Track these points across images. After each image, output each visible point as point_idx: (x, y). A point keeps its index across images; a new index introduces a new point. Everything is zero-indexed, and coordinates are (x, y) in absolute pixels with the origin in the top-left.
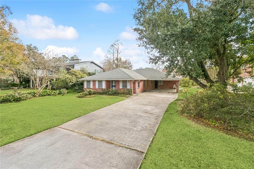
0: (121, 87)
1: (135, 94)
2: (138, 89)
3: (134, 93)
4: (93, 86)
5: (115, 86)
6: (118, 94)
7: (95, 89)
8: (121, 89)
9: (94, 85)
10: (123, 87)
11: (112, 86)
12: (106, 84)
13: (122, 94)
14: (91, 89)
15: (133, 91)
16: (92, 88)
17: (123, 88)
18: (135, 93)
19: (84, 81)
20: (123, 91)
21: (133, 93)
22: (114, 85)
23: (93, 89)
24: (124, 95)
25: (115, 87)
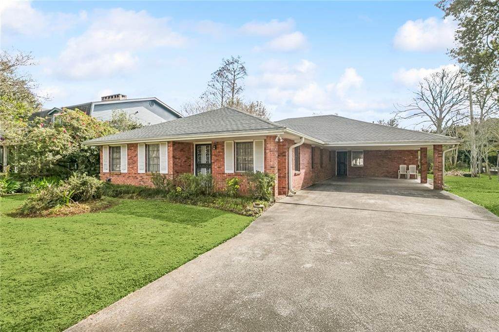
0: (229, 168)
1: (284, 199)
2: (295, 175)
3: (280, 194)
4: (129, 164)
5: (208, 166)
6: (214, 196)
7: (136, 176)
8: (229, 175)
9: (132, 161)
10: (237, 167)
11: (199, 166)
12: (171, 155)
13: (229, 196)
14: (124, 175)
15: (276, 186)
16: (126, 171)
17: (236, 174)
18: (284, 193)
19: (100, 148)
20: (236, 183)
21: (276, 191)
22: (204, 160)
23: (128, 175)
24: (239, 200)
25: (208, 169)
